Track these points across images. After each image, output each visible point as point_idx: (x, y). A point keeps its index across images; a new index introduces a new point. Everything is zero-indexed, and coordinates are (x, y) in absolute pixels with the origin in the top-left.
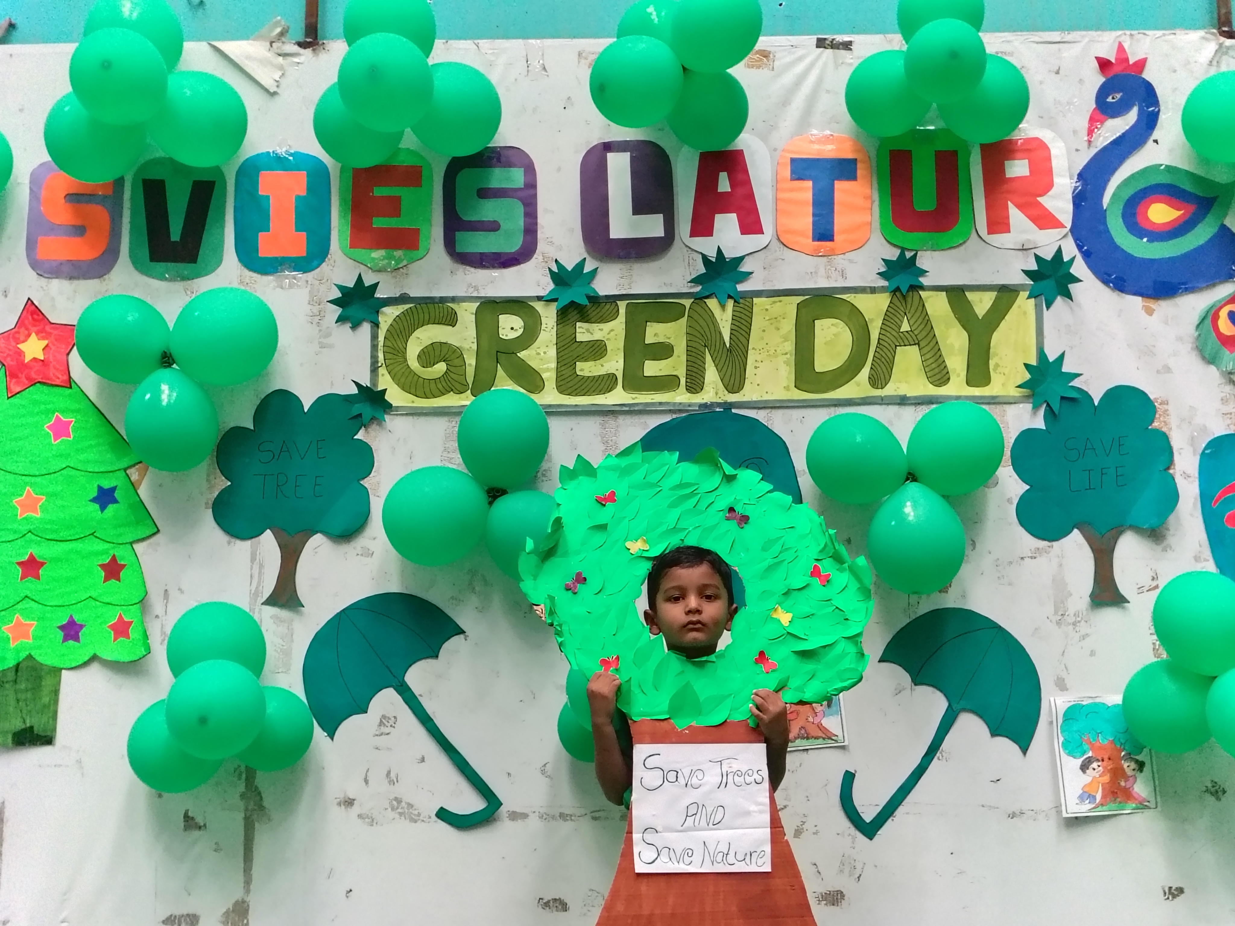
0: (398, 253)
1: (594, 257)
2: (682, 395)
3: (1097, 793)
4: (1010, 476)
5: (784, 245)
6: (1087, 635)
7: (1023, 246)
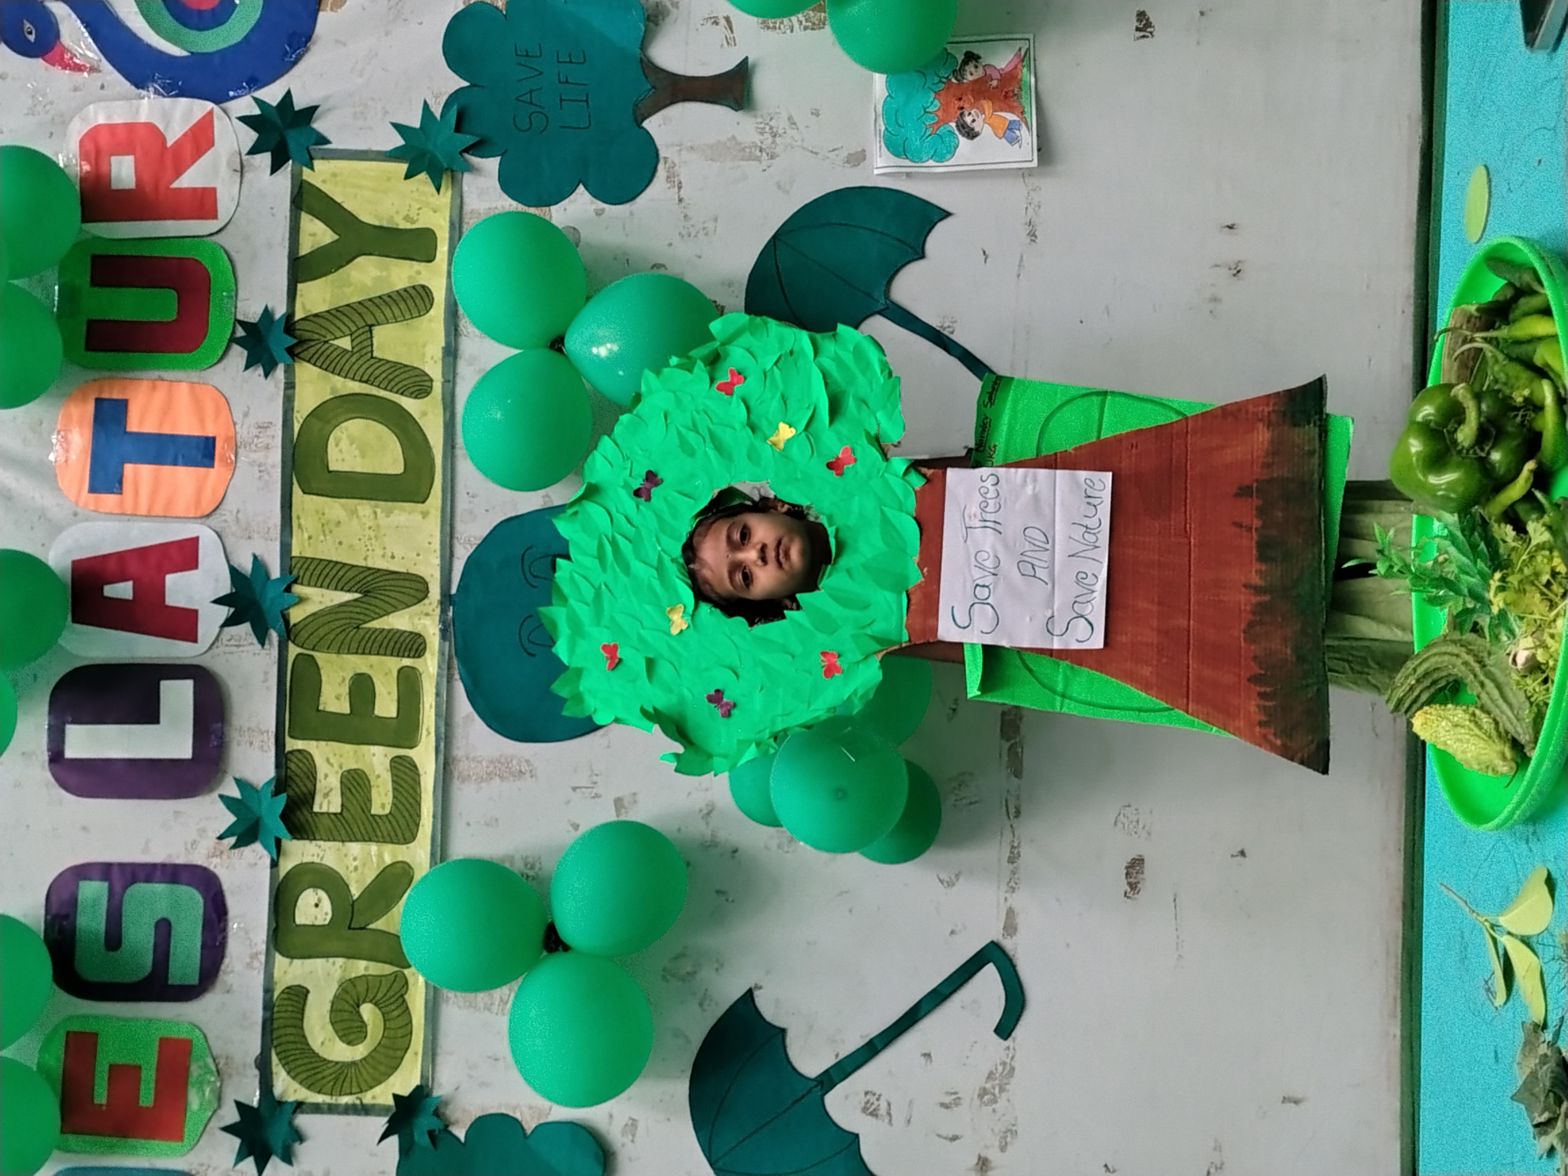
0: (195, 1071)
1: (220, 782)
2: (426, 665)
3: (1005, 118)
4: (565, 210)
5: (217, 507)
6: (790, 118)
7: (235, 171)
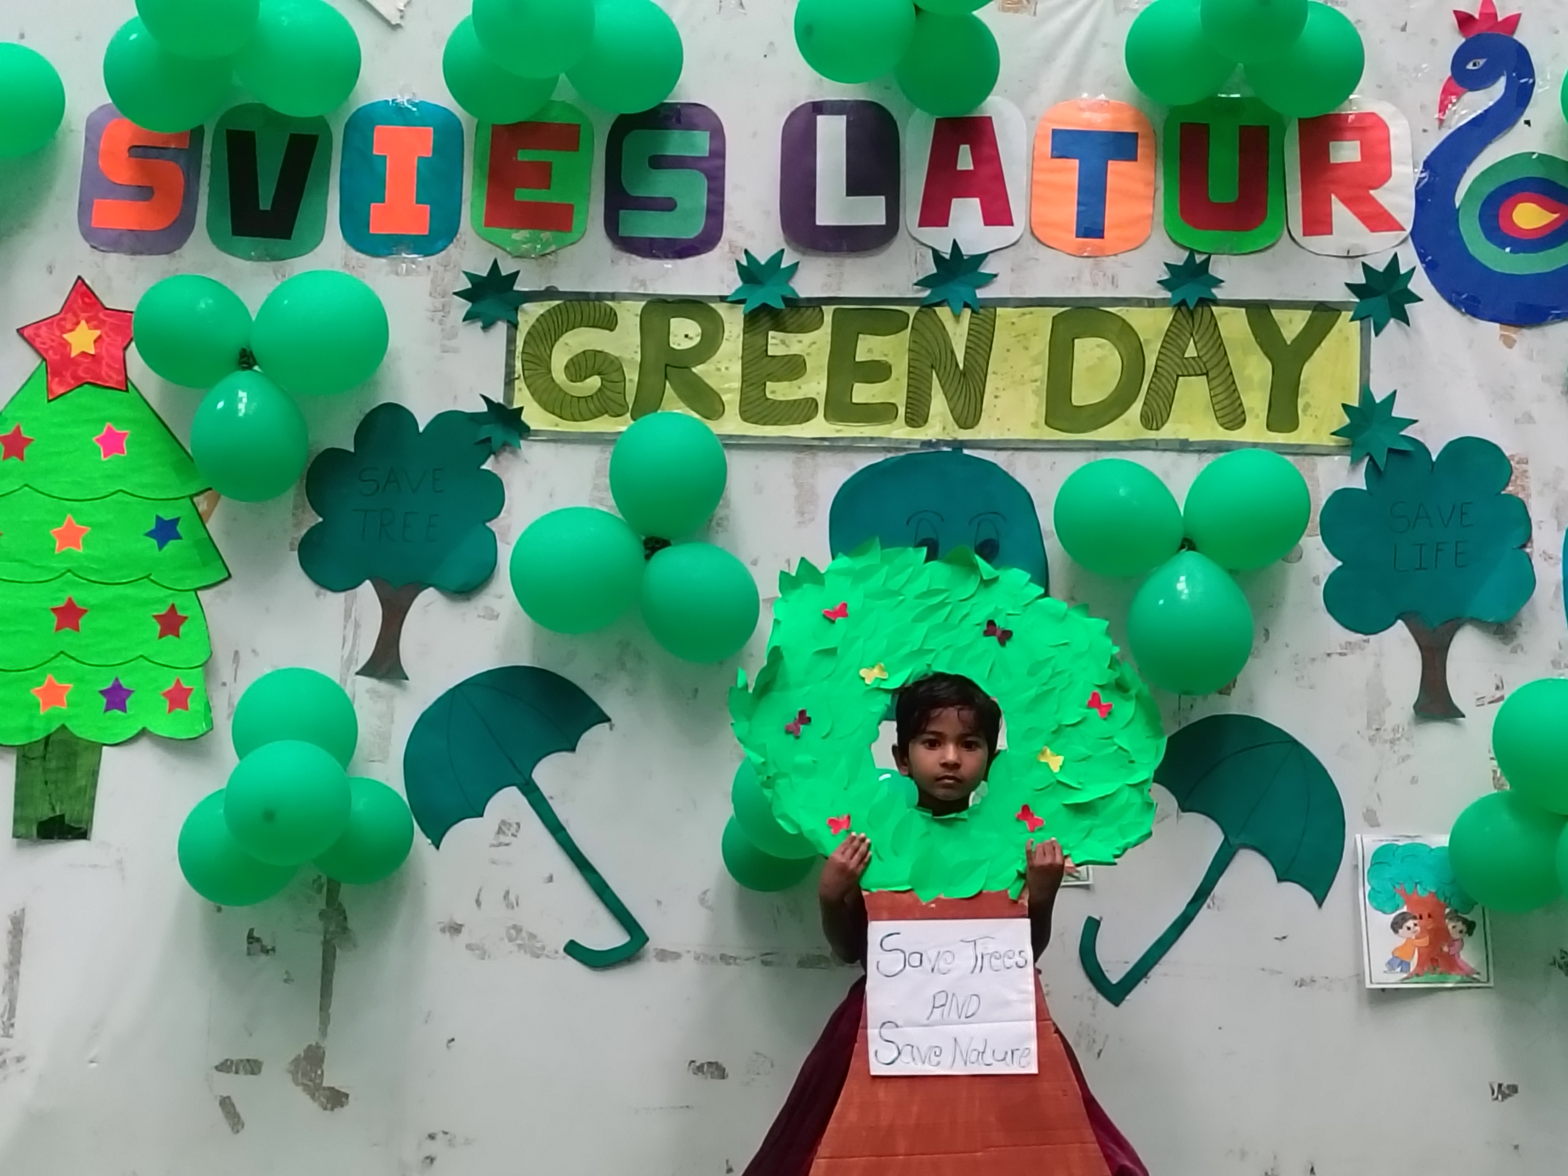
0: (546, 235)
1: (795, 250)
2: (900, 428)
3: (1411, 959)
4: (1318, 549)
5: (1039, 241)
6: (1408, 756)
7: (1348, 252)
